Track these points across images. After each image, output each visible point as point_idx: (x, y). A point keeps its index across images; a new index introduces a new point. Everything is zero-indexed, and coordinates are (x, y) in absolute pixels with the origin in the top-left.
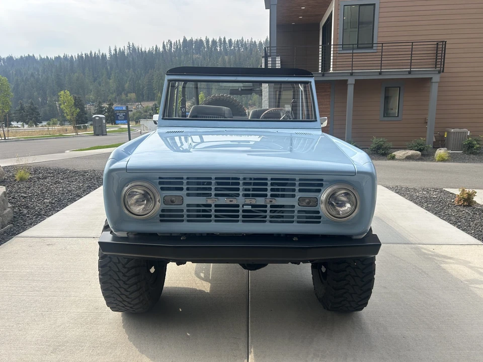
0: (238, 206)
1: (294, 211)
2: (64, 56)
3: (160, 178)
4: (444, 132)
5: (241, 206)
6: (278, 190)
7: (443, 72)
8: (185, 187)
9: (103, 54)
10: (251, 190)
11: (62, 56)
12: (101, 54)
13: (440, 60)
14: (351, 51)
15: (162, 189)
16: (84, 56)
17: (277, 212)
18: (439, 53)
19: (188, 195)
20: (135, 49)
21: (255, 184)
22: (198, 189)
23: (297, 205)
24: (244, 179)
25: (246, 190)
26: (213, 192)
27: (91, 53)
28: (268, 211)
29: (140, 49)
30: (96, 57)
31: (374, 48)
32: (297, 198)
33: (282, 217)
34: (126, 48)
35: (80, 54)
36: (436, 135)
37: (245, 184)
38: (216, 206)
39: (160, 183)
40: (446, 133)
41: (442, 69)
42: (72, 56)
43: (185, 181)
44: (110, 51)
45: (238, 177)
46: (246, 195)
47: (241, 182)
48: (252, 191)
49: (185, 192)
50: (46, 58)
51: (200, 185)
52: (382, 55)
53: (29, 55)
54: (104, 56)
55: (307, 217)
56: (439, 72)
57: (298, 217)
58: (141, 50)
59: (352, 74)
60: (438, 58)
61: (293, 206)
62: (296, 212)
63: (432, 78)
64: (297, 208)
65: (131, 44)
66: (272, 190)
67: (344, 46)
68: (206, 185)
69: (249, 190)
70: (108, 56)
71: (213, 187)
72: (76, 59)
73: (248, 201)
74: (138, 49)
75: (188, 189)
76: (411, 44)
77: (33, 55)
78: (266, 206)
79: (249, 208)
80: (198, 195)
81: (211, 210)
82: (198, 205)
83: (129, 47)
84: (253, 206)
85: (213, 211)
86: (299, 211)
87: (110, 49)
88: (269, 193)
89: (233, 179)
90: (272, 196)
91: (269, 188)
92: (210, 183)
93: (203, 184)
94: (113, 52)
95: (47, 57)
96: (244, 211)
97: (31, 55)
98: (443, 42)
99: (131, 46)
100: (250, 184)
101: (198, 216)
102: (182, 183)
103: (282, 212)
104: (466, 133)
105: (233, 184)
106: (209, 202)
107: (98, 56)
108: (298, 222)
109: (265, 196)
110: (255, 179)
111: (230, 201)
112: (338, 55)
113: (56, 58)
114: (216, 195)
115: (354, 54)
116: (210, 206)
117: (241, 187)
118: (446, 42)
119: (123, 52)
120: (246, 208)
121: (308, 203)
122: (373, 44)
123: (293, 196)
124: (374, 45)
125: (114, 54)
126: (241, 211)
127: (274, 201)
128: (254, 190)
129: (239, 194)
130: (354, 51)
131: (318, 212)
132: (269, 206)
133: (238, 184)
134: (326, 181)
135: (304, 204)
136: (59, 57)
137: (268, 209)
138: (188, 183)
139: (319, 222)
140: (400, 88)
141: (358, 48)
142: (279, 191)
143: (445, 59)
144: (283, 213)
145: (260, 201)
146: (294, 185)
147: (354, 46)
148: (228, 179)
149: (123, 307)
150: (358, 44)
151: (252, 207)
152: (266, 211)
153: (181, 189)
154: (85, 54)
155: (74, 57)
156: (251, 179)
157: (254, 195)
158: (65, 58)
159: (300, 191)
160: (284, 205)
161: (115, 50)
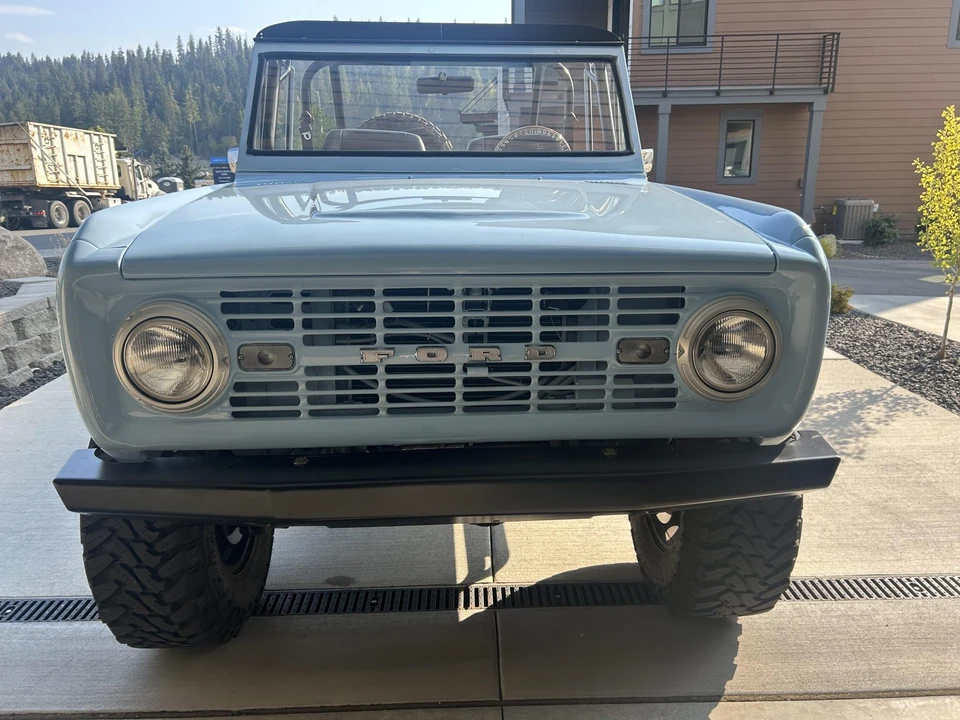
0: (451, 368)
1: (604, 377)
2: (83, 57)
3: (224, 294)
4: (833, 206)
5: (459, 368)
6: (558, 321)
7: (832, 91)
8: (298, 318)
9: (164, 51)
10: (486, 323)
11: (79, 57)
12: (161, 52)
13: (827, 70)
14: (665, 51)
15: (233, 325)
16: (125, 55)
17: (558, 380)
18: (827, 56)
19: (309, 341)
20: (233, 42)
21: (496, 306)
22: (337, 323)
23: (612, 361)
24: (467, 292)
25: (471, 323)
26: (380, 332)
27: (140, 50)
28: (534, 381)
29: (243, 42)
30: (151, 60)
31: (708, 45)
32: (614, 340)
33: (572, 393)
34: (213, 40)
35: (116, 53)
36: (817, 211)
37: (468, 306)
38: (390, 369)
39: (225, 308)
40: (835, 208)
41: (831, 86)
42: (100, 57)
43: (297, 302)
44: (180, 46)
45: (449, 288)
46: (471, 339)
47: (458, 301)
48: (490, 326)
49: (297, 334)
50: (45, 59)
51: (343, 311)
52: (721, 59)
53: (9, 54)
54: (167, 57)
55: (638, 393)
56: (826, 92)
57: (616, 393)
58: (245, 45)
59: (665, 94)
60: (825, 65)
61: (602, 365)
62: (610, 379)
63: (812, 103)
64: (614, 367)
65: (224, 32)
66: (544, 321)
67: (652, 40)
68: (363, 311)
69: (479, 323)
70: (175, 55)
71: (379, 317)
72: (108, 62)
73: (479, 354)
74: (239, 42)
75: (307, 324)
76: (775, 37)
77: (18, 54)
78: (527, 367)
79: (483, 373)
80: (337, 340)
81: (376, 381)
82: (339, 370)
83: (219, 38)
84: (494, 367)
85: (382, 384)
86: (618, 378)
87: (179, 41)
88: (536, 330)
89: (436, 292)
90: (544, 337)
91: (536, 314)
92: (370, 307)
93: (353, 308)
94: (186, 48)
95: (48, 58)
96: (467, 382)
97: (14, 53)
98: (833, 34)
99: (224, 37)
100: (482, 306)
101: (340, 399)
102: (289, 307)
103: (569, 379)
104: (870, 207)
105: (436, 307)
106: (370, 358)
107: (155, 59)
108: (616, 407)
109: (527, 337)
110: (496, 292)
111: (429, 355)
112: (641, 57)
113: (66, 61)
114: (389, 339)
115: (670, 57)
116: (372, 369)
117: (458, 315)
118: (839, 34)
119: (208, 49)
120: (472, 373)
121: (646, 354)
122: (705, 36)
123: (602, 336)
124: (708, 39)
125: (188, 53)
126: (459, 383)
127: (549, 351)
128: (494, 322)
129: (452, 335)
130: (671, 51)
131: (670, 378)
132: (535, 366)
133: (450, 306)
134: (690, 293)
135: (634, 356)
136: (73, 57)
137: (535, 373)
138: (306, 308)
139: (672, 405)
140: (754, 121)
141: (678, 44)
142: (560, 325)
143: (838, 68)
144: (573, 384)
145: (514, 353)
146: (605, 304)
147: (671, 40)
148: (422, 292)
149: (153, 633)
150: (678, 37)
151: (490, 371)
152: (527, 381)
153: (288, 325)
154: (128, 53)
155: (104, 58)
156: (484, 292)
157: (495, 338)
158: (86, 59)
159: (623, 321)
160: (574, 363)
161: (191, 44)
